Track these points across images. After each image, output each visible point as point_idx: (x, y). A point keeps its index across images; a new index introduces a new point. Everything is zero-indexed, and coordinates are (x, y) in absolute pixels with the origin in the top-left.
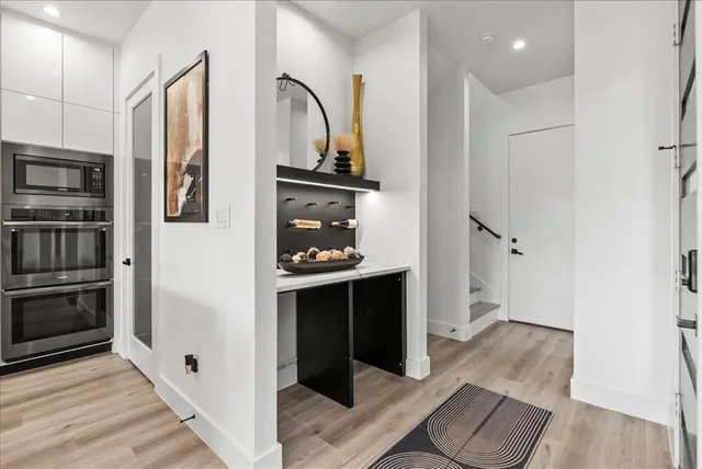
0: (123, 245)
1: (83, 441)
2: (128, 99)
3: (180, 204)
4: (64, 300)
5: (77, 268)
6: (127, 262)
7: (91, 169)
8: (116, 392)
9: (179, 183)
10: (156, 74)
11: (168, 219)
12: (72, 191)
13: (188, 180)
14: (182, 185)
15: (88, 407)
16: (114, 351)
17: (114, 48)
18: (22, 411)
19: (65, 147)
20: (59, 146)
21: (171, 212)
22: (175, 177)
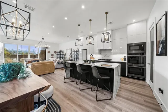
0: (148, 60)
1: (135, 93)
2: (149, 29)
3: (159, 52)
4: (139, 69)
5: (141, 64)
6: (149, 64)
7: (141, 45)
8: (144, 89)
9: (159, 46)
10: (155, 22)
11: (157, 55)
12: (138, 50)
13: (161, 45)
14: (160, 47)
15: (138, 88)
16: (146, 81)
17: (146, 20)
18: (128, 83)
19: (137, 42)
20: (136, 43)
21: (157, 53)
22: (159, 45)
